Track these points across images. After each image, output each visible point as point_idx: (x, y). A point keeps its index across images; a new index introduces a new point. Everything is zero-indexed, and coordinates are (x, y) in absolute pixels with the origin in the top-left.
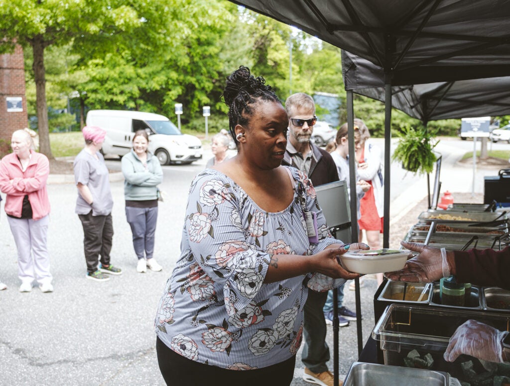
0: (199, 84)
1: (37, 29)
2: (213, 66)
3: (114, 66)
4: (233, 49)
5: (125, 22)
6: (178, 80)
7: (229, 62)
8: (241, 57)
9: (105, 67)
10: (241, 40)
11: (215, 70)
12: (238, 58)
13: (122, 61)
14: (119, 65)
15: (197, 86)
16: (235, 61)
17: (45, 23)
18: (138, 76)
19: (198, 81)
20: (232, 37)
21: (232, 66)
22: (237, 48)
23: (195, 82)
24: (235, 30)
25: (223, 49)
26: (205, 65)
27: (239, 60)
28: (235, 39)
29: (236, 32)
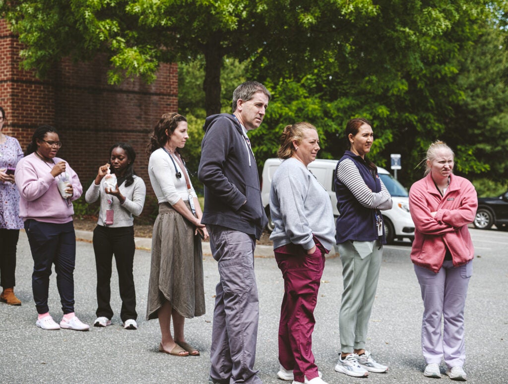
0: (424, 125)
1: (226, 24)
2: (448, 96)
3: (289, 99)
4: (479, 68)
5: (356, 8)
6: (388, 119)
7: (473, 90)
8: (494, 82)
9: (275, 102)
10: (493, 55)
11: (450, 103)
12: (488, 84)
13: (302, 91)
14: (297, 98)
15: (419, 128)
16: (482, 88)
17: (236, 16)
18: (326, 113)
19: (420, 120)
20: (478, 51)
21: (478, 96)
22: (487, 67)
23: (417, 122)
24: (484, 38)
25: (463, 69)
26: (434, 94)
27: (491, 86)
28: (484, 54)
29: (486, 43)
